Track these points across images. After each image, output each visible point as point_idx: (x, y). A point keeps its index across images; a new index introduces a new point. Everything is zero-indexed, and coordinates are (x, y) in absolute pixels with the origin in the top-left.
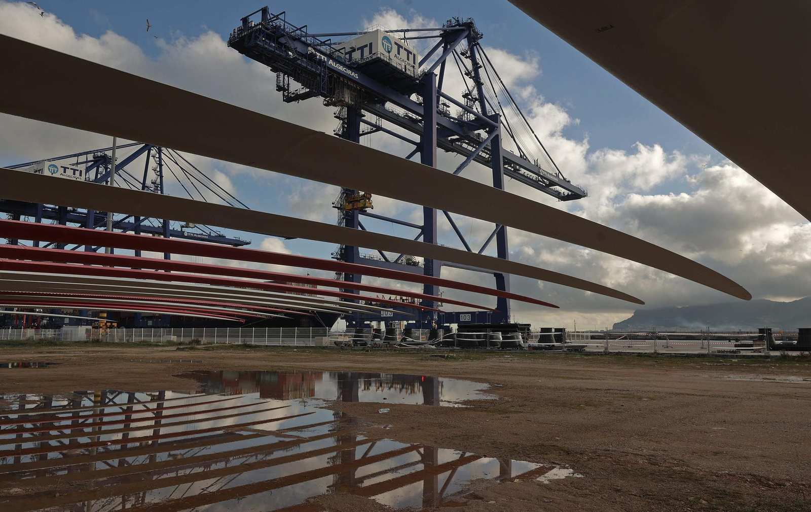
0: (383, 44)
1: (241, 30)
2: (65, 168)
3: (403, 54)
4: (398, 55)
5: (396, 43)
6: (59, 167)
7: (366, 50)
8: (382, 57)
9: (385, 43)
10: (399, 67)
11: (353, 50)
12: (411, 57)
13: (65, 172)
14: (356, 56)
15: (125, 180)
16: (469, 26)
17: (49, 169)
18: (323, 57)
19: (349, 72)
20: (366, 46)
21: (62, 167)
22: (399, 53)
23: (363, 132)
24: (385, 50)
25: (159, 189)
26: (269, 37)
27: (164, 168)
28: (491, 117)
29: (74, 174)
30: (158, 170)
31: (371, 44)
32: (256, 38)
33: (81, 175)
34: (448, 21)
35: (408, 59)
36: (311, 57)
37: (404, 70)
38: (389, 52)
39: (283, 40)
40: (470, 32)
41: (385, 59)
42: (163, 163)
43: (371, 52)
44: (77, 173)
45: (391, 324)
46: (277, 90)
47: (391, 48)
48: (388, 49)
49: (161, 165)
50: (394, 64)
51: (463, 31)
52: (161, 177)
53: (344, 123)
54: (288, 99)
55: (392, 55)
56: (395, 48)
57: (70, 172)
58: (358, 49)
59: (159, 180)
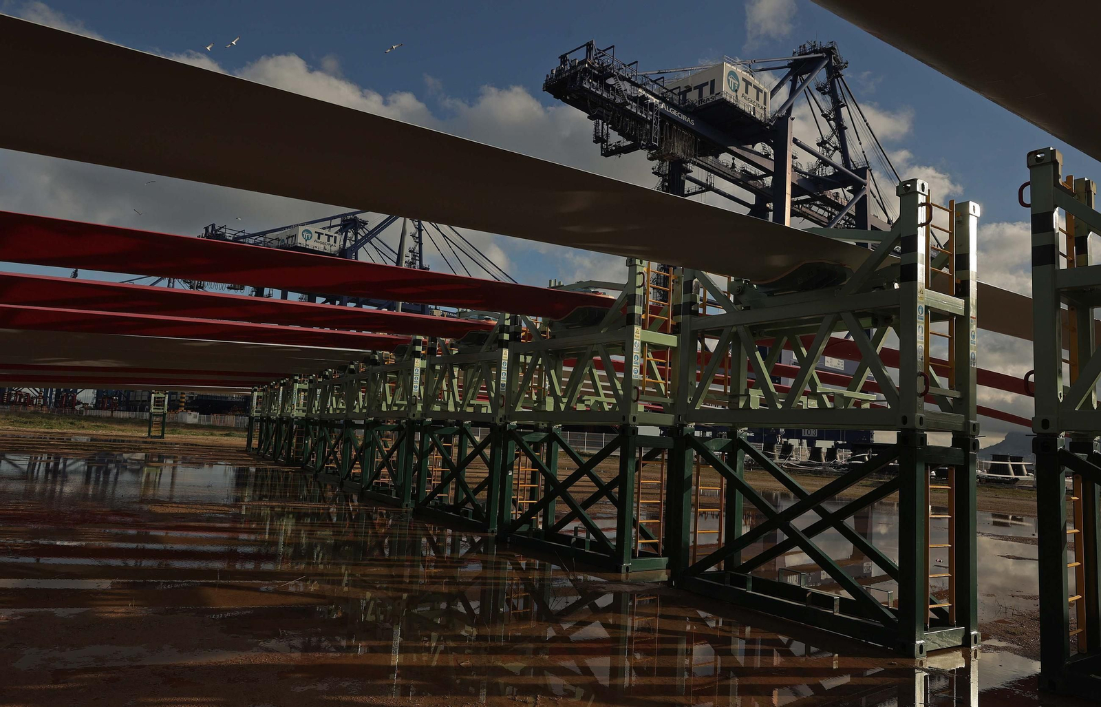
0: (729, 80)
1: (560, 71)
2: (319, 234)
3: (752, 91)
4: (745, 95)
5: (744, 79)
6: (313, 233)
7: (707, 90)
8: (728, 99)
9: (731, 79)
10: (747, 110)
11: (689, 89)
12: (761, 96)
13: (319, 238)
14: (693, 96)
15: (376, 248)
16: (830, 52)
17: (303, 235)
18: (655, 100)
19: (684, 117)
20: (706, 84)
21: (316, 232)
22: (747, 92)
23: (689, 191)
24: (731, 88)
25: (417, 258)
26: (596, 78)
27: (424, 233)
28: (857, 171)
29: (329, 241)
30: (417, 235)
31: (713, 82)
32: (582, 79)
33: (335, 242)
34: (800, 47)
35: (758, 99)
36: (641, 101)
37: (752, 113)
38: (736, 91)
39: (611, 81)
40: (830, 60)
41: (732, 100)
42: (423, 228)
43: (712, 91)
44: (332, 239)
46: (594, 141)
47: (739, 85)
48: (734, 87)
49: (420, 231)
50: (741, 106)
51: (821, 59)
52: (421, 244)
53: (664, 181)
54: (607, 153)
55: (740, 93)
56: (743, 84)
57: (324, 238)
58: (695, 88)
59: (417, 248)
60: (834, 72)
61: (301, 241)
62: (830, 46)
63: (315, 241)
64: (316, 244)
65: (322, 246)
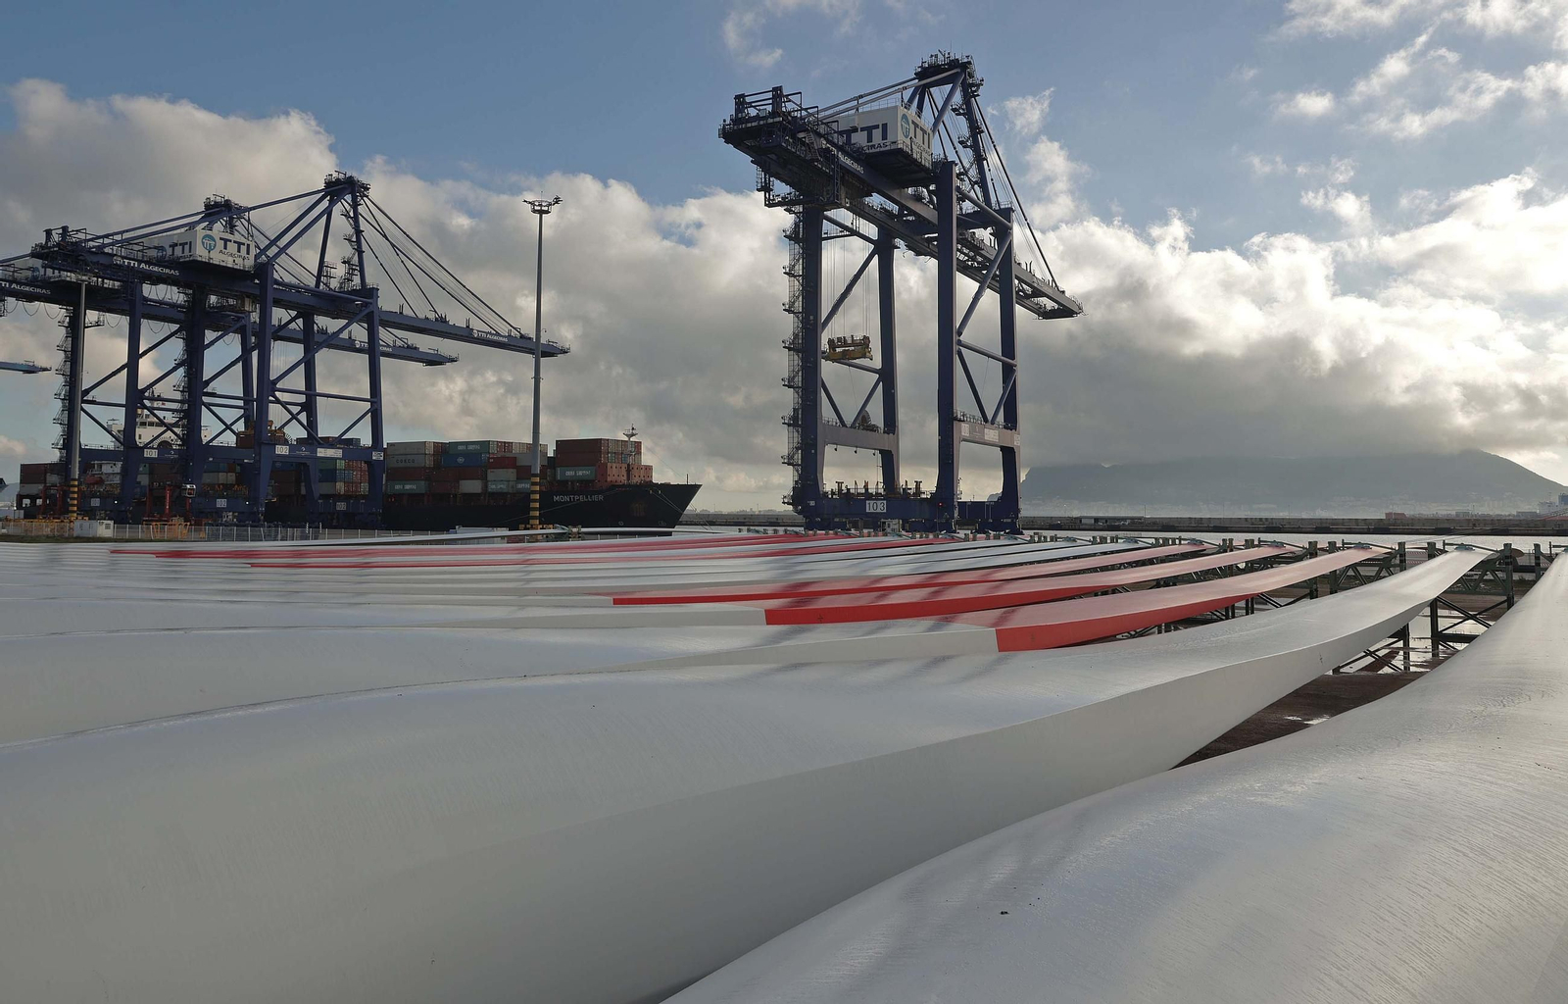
0: (901, 126)
2: (226, 241)
3: (919, 134)
4: (916, 140)
5: (913, 122)
6: (217, 240)
7: (877, 134)
8: (902, 146)
9: (903, 124)
11: (855, 130)
12: (926, 137)
13: (225, 248)
14: (859, 139)
16: (965, 66)
17: (203, 243)
18: (834, 150)
19: (855, 166)
20: (877, 127)
21: (221, 239)
22: (917, 137)
24: (904, 134)
28: (1001, 211)
29: (239, 251)
30: (354, 239)
31: (885, 126)
33: (248, 253)
34: (932, 56)
35: (924, 143)
37: (921, 160)
38: (908, 138)
39: (801, 135)
40: (966, 78)
43: (884, 137)
44: (244, 249)
45: (884, 523)
47: (909, 130)
48: (906, 132)
50: (914, 155)
51: (957, 75)
52: (361, 252)
55: (911, 139)
56: (912, 126)
57: (232, 247)
58: (863, 129)
59: (356, 258)
60: (970, 92)
61: (201, 253)
62: (966, 60)
63: (221, 251)
64: (222, 257)
65: (231, 259)
